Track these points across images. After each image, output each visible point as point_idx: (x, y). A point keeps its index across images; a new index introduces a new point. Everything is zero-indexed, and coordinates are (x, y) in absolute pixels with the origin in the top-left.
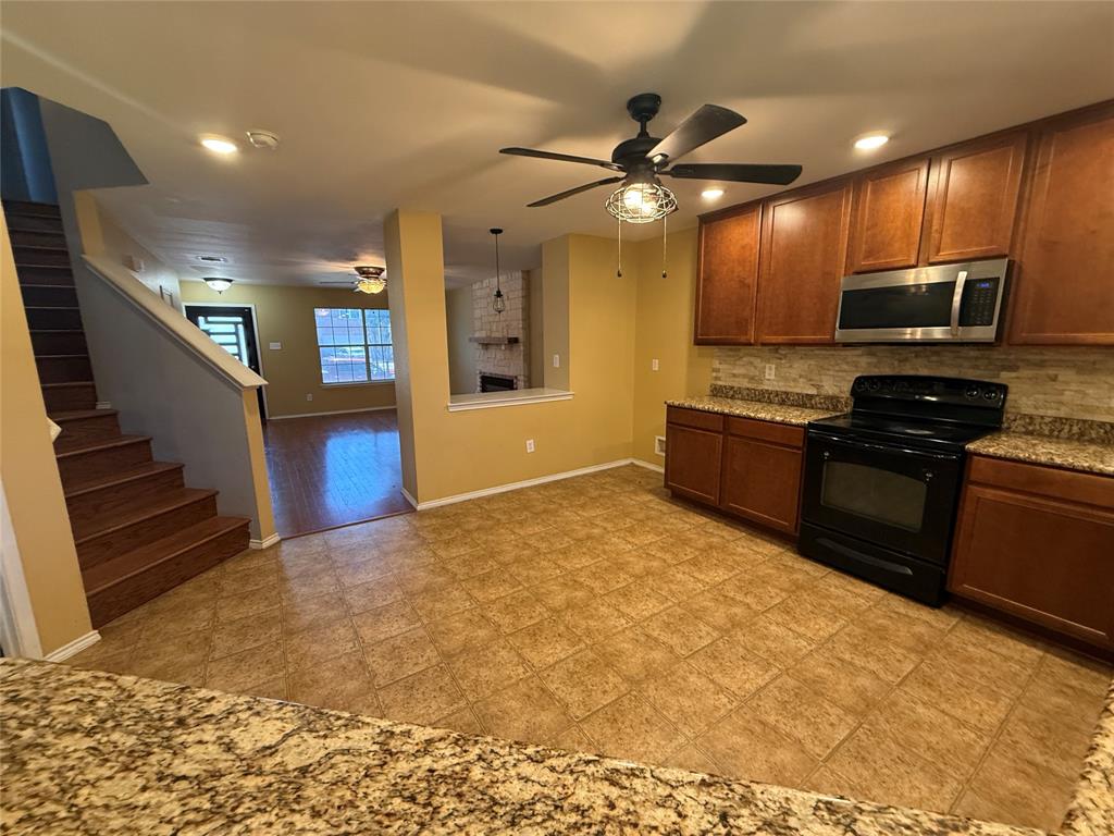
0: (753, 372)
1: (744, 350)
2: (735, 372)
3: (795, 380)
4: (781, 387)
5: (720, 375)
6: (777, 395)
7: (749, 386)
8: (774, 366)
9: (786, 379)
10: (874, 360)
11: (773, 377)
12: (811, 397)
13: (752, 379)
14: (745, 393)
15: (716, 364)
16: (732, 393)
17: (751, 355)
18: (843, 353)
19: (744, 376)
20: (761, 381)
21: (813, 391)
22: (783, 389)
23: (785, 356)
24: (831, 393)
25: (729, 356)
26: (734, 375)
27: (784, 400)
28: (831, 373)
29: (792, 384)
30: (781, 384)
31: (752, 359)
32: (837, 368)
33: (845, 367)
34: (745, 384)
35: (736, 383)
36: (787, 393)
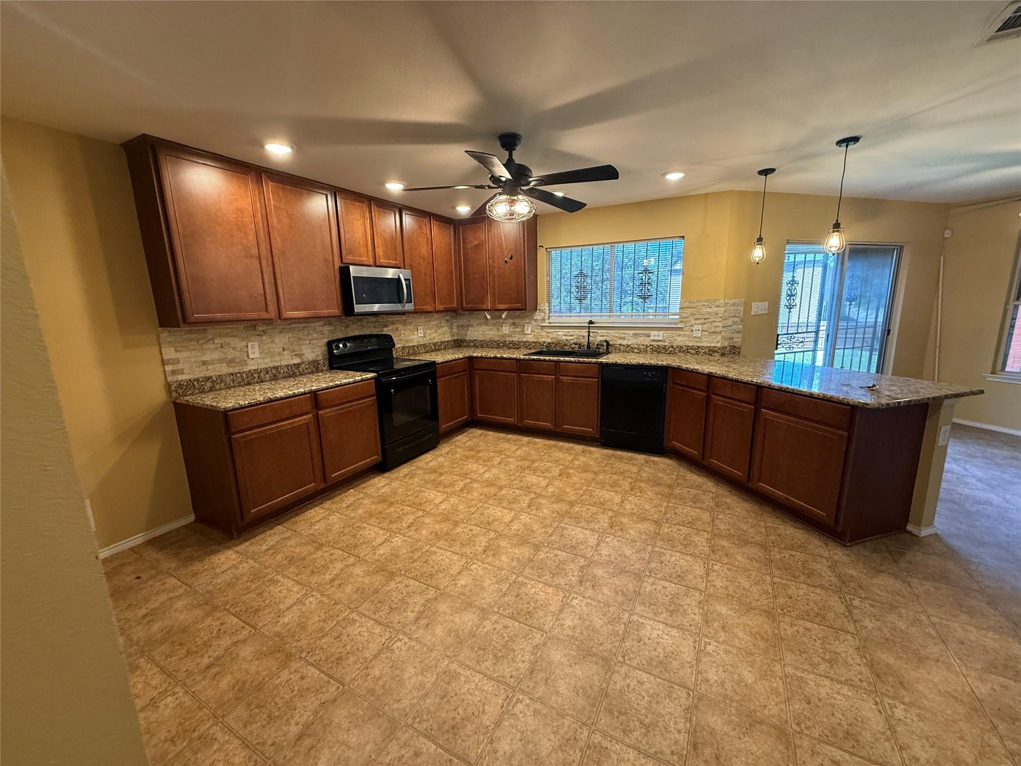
0: (231, 354)
1: (211, 331)
2: (205, 358)
3: (279, 354)
4: (267, 363)
5: (180, 366)
6: (267, 373)
7: (231, 370)
8: (256, 344)
9: (271, 355)
10: (332, 328)
11: (257, 355)
12: (298, 366)
13: (231, 362)
14: (228, 380)
15: (169, 353)
16: (209, 384)
17: (226, 335)
18: (313, 325)
19: (221, 361)
20: (243, 363)
21: (297, 361)
22: (271, 365)
23: (264, 332)
24: (310, 358)
25: (191, 340)
26: (204, 363)
27: (276, 375)
28: (308, 342)
29: (278, 358)
30: (267, 361)
31: (228, 340)
32: (310, 337)
33: (315, 335)
34: (224, 369)
35: (214, 371)
36: (276, 368)
